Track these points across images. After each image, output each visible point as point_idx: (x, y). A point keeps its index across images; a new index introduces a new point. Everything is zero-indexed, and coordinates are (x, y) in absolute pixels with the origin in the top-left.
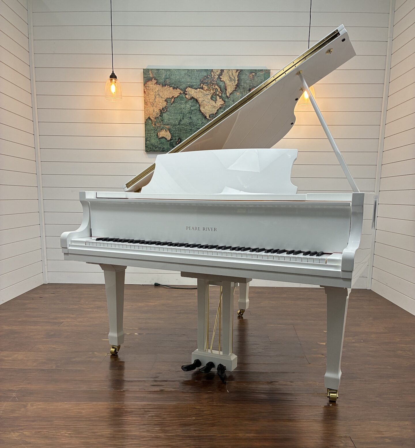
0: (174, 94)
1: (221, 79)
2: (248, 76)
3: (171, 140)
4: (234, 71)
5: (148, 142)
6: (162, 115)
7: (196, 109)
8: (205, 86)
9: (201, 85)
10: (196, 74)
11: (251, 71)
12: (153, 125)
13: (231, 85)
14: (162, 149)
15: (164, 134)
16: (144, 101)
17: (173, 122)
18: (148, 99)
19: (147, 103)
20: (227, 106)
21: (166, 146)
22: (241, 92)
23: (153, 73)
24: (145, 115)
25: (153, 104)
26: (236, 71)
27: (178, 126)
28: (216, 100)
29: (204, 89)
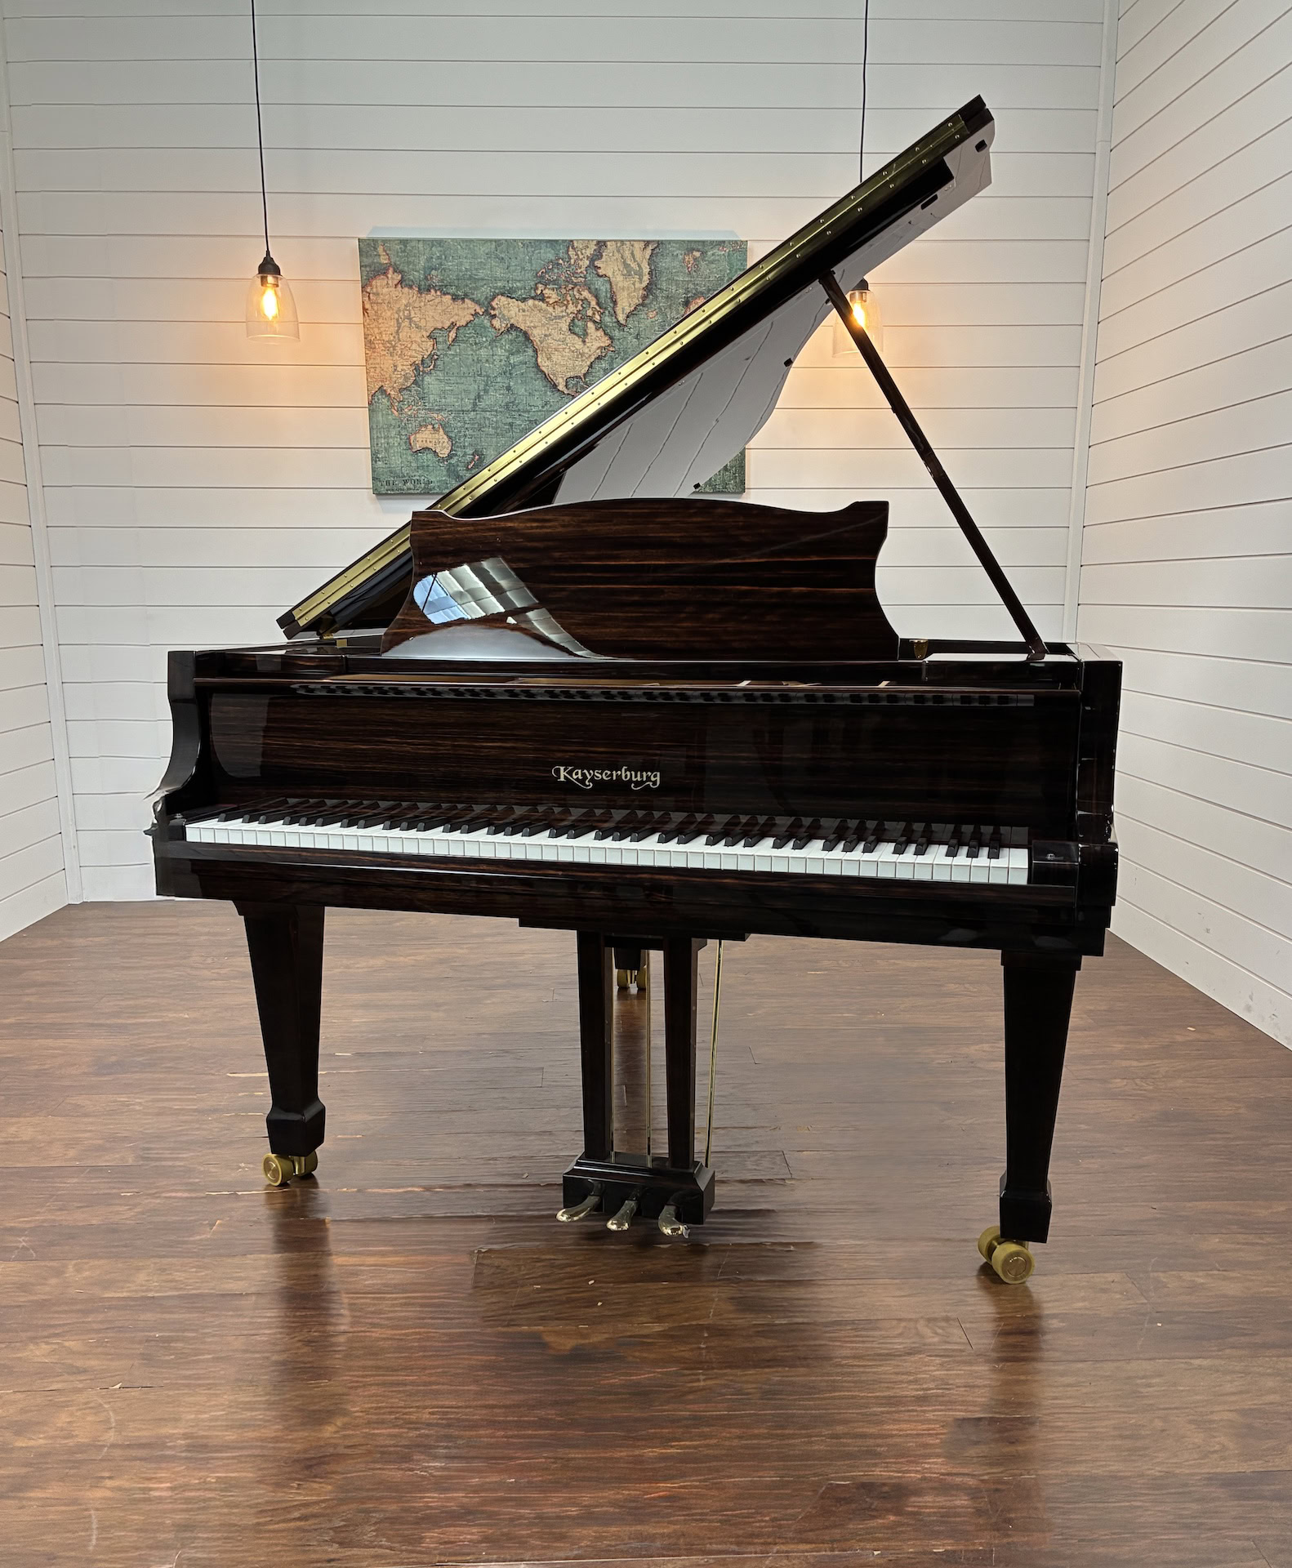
0: (456, 318)
1: (599, 271)
2: (680, 262)
3: (450, 456)
4: (636, 245)
5: (380, 463)
6: (423, 380)
7: (526, 363)
8: (551, 292)
9: (537, 288)
10: (522, 256)
11: (690, 246)
12: (395, 412)
13: (629, 289)
14: (423, 485)
15: (428, 440)
16: (365, 338)
17: (457, 402)
18: (376, 331)
19: (373, 346)
20: (619, 353)
21: (436, 477)
22: (660, 308)
23: (390, 250)
24: (369, 380)
25: (391, 348)
26: (643, 244)
27: (472, 413)
28: (584, 335)
29: (548, 300)
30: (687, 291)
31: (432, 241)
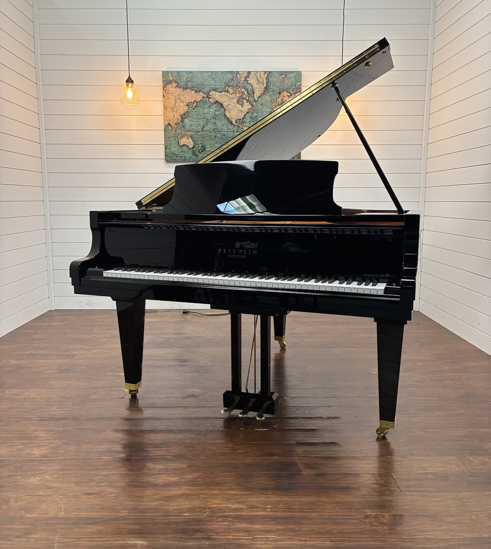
0: (197, 98)
1: (248, 82)
2: (278, 79)
3: (193, 147)
4: (262, 73)
5: (168, 150)
6: (184, 121)
7: (221, 114)
8: (231, 89)
9: (226, 88)
10: (220, 77)
11: (281, 73)
12: (174, 132)
13: (259, 88)
14: (183, 158)
15: (185, 142)
16: (164, 106)
17: (196, 128)
18: (168, 103)
19: (166, 108)
20: (255, 111)
21: (188, 155)
22: (270, 95)
23: (173, 75)
24: (165, 120)
25: (173, 109)
26: (264, 72)
27: (201, 132)
28: (242, 104)
29: (229, 92)
30: (280, 89)
31: (188, 72)
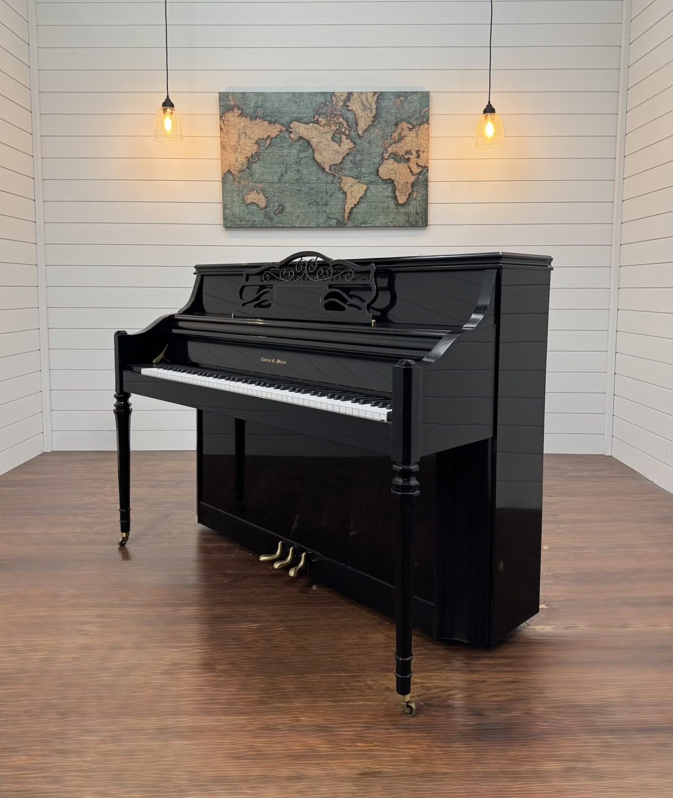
0: (271, 133)
1: (349, 108)
2: (393, 102)
3: (266, 207)
4: (369, 94)
5: (227, 211)
6: (252, 166)
7: (308, 157)
8: (322, 119)
9: (314, 117)
10: (306, 101)
11: (398, 95)
12: (236, 183)
13: (364, 117)
14: (251, 223)
15: (254, 199)
16: (221, 144)
17: (270, 178)
18: (227, 140)
19: (225, 148)
20: (359, 152)
21: (258, 218)
22: (381, 127)
23: (235, 98)
24: (223, 166)
25: (235, 149)
26: (372, 94)
27: (278, 184)
28: (340, 142)
29: (320, 123)
30: (397, 118)
31: (258, 93)
